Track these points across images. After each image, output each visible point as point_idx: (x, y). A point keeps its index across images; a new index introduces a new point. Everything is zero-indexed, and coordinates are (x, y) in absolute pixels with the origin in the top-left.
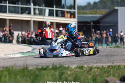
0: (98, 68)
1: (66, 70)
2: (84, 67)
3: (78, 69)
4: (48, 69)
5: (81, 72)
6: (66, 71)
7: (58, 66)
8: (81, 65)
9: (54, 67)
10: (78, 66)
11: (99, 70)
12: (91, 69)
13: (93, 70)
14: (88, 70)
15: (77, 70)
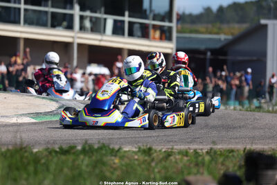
0: (185, 153)
1: (112, 156)
2: (153, 151)
3: (139, 154)
4: (72, 151)
5: (146, 161)
6: (113, 158)
7: (96, 147)
8: (148, 147)
9: (87, 148)
10: (140, 148)
11: (185, 158)
12: (168, 155)
13: (172, 158)
14: (161, 156)
15: (136, 157)
